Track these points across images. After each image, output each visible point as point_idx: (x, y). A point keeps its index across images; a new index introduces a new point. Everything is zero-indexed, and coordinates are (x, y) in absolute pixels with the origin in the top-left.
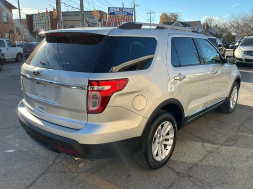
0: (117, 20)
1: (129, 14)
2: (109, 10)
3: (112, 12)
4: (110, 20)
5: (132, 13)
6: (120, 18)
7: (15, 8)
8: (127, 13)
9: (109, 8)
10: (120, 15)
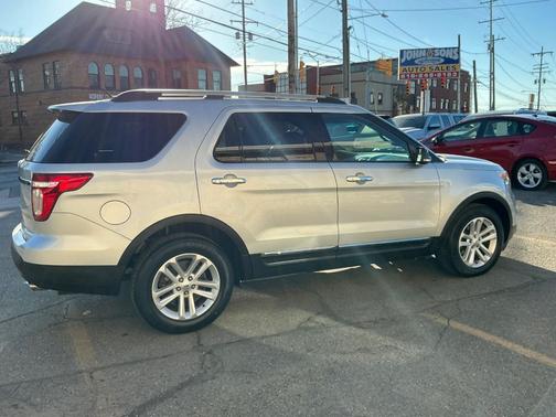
0: (421, 76)
1: (448, 61)
2: (401, 56)
3: (409, 59)
4: (403, 76)
5: (455, 58)
6: (428, 70)
7: (235, 64)
8: (444, 58)
9: (402, 52)
10: (427, 65)
